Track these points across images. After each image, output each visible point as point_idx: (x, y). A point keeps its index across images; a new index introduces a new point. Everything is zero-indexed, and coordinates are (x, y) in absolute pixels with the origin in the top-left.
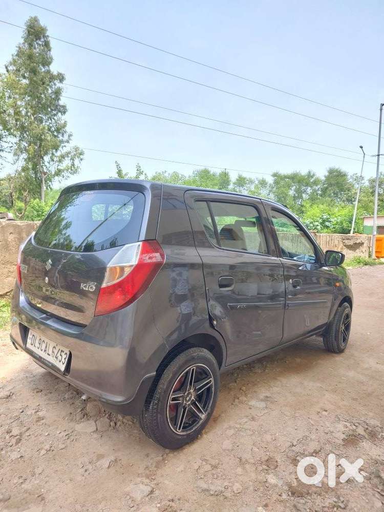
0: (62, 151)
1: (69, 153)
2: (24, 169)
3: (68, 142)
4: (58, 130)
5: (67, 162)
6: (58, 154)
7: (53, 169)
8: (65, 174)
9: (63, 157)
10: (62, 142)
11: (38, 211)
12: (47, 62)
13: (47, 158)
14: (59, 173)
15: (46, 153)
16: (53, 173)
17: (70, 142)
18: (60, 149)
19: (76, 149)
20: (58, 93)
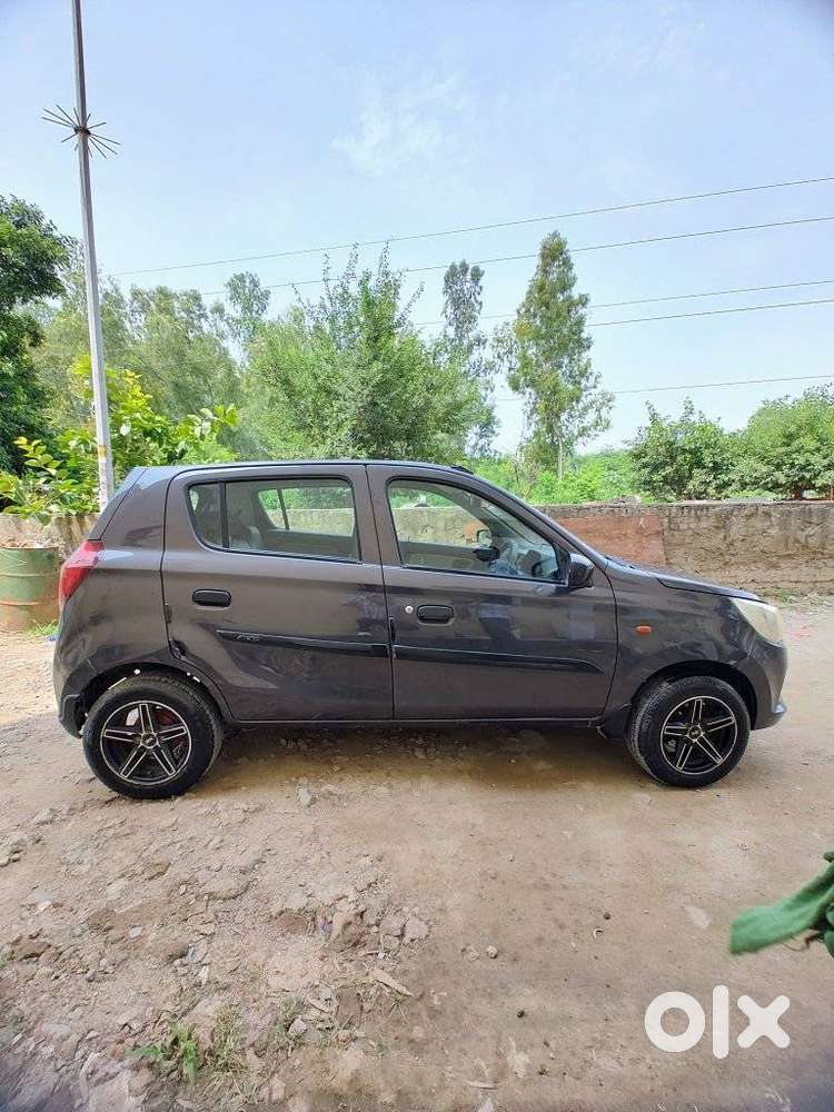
0: (585, 401)
1: (593, 402)
2: (537, 434)
3: (595, 387)
4: (582, 374)
5: (591, 417)
6: (581, 405)
7: (574, 427)
8: (592, 432)
9: (585, 409)
10: (586, 388)
11: (547, 487)
12: (565, 285)
13: (564, 416)
14: (583, 432)
15: (562, 409)
16: (576, 433)
17: (598, 385)
18: (583, 398)
19: (604, 394)
20: (580, 322)
